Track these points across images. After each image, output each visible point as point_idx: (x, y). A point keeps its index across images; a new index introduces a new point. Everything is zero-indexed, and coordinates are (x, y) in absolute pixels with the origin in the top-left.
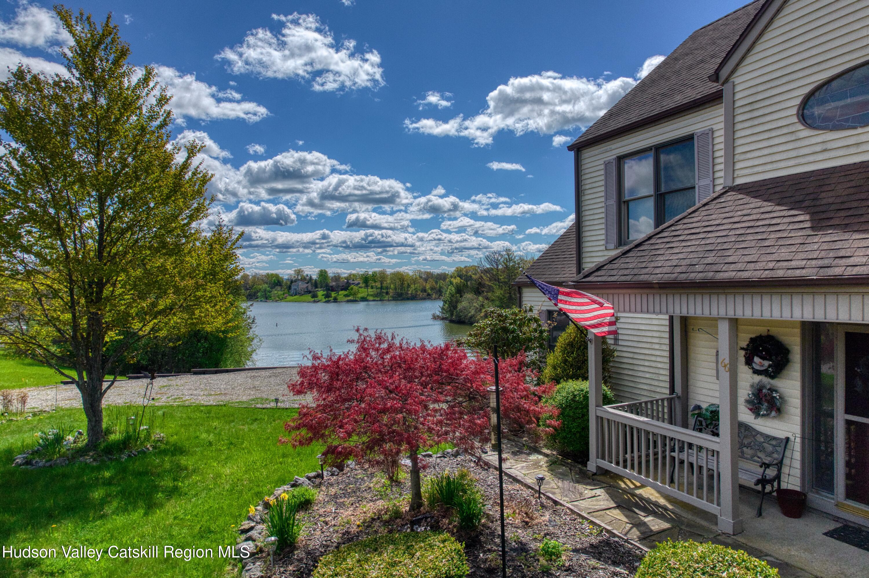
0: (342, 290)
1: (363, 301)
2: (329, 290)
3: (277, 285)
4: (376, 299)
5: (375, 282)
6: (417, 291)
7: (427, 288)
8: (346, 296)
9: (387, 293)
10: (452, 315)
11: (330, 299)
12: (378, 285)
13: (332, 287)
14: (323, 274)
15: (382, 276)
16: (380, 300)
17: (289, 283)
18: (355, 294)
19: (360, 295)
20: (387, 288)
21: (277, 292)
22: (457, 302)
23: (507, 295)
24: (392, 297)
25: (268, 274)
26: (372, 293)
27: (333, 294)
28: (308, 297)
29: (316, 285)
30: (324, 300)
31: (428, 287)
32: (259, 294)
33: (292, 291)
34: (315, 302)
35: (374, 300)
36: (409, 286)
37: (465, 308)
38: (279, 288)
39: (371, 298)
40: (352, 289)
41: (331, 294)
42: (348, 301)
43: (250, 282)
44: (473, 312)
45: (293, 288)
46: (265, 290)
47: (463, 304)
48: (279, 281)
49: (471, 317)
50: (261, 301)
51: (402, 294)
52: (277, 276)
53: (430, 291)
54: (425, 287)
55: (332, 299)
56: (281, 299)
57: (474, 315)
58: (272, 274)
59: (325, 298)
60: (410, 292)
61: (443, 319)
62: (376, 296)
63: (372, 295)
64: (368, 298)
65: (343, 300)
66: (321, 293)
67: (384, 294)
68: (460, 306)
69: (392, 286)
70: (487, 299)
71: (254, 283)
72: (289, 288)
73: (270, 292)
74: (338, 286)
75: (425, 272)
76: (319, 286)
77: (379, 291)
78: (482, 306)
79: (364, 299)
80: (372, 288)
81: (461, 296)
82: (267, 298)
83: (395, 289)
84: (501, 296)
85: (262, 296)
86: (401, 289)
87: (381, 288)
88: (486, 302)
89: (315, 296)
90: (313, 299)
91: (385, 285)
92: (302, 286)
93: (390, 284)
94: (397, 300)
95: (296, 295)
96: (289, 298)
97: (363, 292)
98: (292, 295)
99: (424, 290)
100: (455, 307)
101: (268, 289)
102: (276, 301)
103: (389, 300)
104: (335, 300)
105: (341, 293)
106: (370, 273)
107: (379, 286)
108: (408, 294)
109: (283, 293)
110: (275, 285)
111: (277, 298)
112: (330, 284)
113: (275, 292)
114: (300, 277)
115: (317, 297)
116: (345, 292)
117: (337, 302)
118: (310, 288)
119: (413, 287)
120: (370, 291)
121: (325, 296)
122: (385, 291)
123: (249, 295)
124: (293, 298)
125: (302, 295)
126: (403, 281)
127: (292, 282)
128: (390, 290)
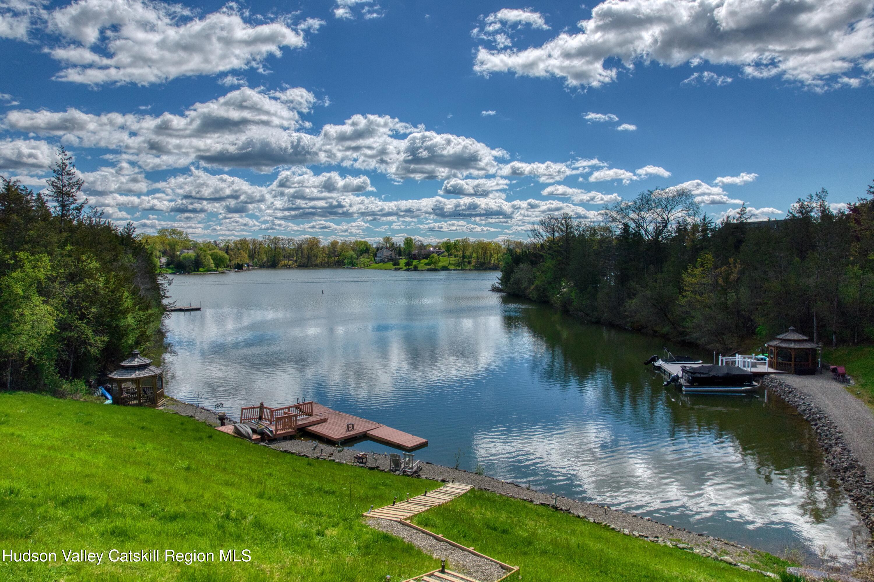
0: (424, 258)
1: (443, 270)
2: (411, 258)
3: (365, 252)
4: (458, 268)
5: (457, 251)
8: (427, 264)
9: (469, 263)
10: (506, 287)
12: (460, 253)
13: (415, 255)
14: (409, 242)
15: (465, 245)
16: (462, 270)
17: (375, 250)
18: (435, 263)
19: (441, 264)
20: (470, 257)
21: (365, 259)
24: (474, 266)
25: (357, 241)
26: (454, 262)
27: (415, 262)
28: (390, 265)
29: (399, 252)
30: (405, 268)
32: (346, 261)
33: (377, 259)
34: (396, 269)
35: (454, 270)
36: (491, 255)
37: (519, 280)
38: (367, 255)
39: (452, 267)
40: (433, 257)
41: (412, 262)
42: (429, 270)
43: (338, 249)
44: (525, 284)
45: (378, 255)
46: (351, 257)
47: (516, 277)
48: (367, 249)
49: (524, 290)
50: (347, 268)
51: (484, 263)
52: (366, 243)
55: (412, 267)
56: (366, 266)
57: (526, 288)
58: (361, 242)
59: (406, 266)
60: (492, 262)
61: (500, 291)
62: (457, 265)
63: (453, 264)
64: (450, 267)
65: (423, 269)
66: (403, 261)
67: (466, 264)
68: (513, 278)
69: (474, 255)
71: (342, 250)
72: (375, 255)
73: (357, 259)
74: (420, 254)
75: (515, 242)
76: (403, 253)
77: (460, 260)
78: (535, 277)
79: (445, 268)
80: (455, 257)
81: (516, 267)
82: (353, 265)
83: (478, 258)
85: (349, 263)
86: (484, 259)
87: (464, 257)
88: (539, 273)
89: (396, 264)
90: (394, 267)
91: (467, 254)
92: (386, 253)
93: (472, 253)
94: (480, 270)
95: (380, 262)
96: (374, 265)
97: (444, 261)
98: (376, 263)
100: (509, 279)
101: (355, 256)
102: (361, 268)
103: (470, 270)
104: (416, 269)
105: (422, 261)
106: (452, 242)
107: (461, 255)
108: (490, 263)
109: (369, 260)
110: (363, 253)
111: (362, 266)
112: (413, 253)
113: (362, 259)
114: (388, 245)
115: (398, 265)
116: (426, 261)
117: (417, 270)
118: (393, 256)
119: (496, 256)
120: (452, 259)
121: (407, 264)
122: (467, 260)
123: (338, 262)
124: (376, 265)
125: (385, 262)
126: (486, 250)
127: (378, 249)
128: (472, 259)
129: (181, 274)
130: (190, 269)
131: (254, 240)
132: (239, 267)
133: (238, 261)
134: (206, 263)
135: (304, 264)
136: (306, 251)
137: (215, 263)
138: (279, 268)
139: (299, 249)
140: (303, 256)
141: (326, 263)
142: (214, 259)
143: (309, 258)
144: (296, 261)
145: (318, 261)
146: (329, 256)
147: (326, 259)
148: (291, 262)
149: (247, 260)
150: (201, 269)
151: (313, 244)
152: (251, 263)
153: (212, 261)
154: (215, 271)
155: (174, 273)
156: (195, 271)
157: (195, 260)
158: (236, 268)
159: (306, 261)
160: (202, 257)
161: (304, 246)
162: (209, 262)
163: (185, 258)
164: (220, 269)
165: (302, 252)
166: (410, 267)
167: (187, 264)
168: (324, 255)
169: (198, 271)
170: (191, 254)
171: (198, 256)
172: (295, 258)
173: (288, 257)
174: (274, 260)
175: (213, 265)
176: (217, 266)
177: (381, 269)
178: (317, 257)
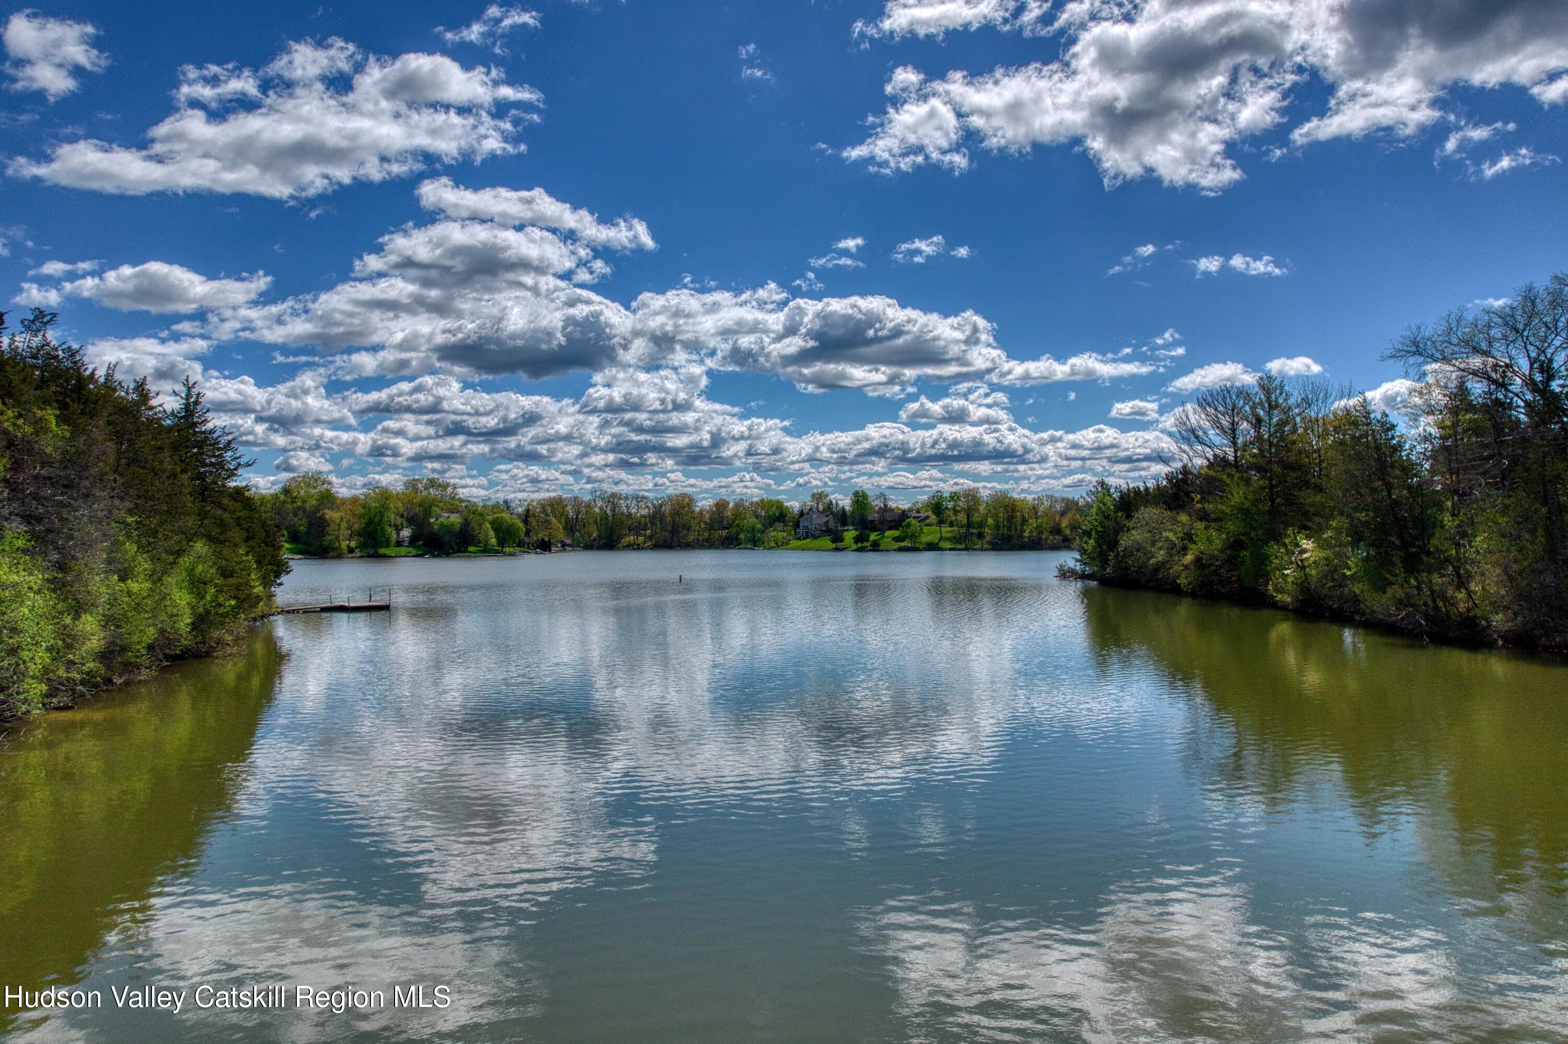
0: (890, 528)
1: (930, 550)
2: (867, 528)
3: (779, 521)
4: (959, 546)
5: (955, 513)
6: (1041, 532)
7: (1063, 525)
8: (897, 539)
9: (980, 536)
10: (1104, 562)
11: (865, 544)
12: (962, 517)
13: (872, 522)
14: (860, 499)
15: (972, 501)
16: (966, 549)
17: (797, 516)
18: (914, 536)
19: (925, 539)
20: (981, 525)
21: (778, 532)
22: (1119, 529)
23: (1266, 507)
24: (991, 543)
25: (762, 501)
26: (949, 535)
27: (873, 536)
28: (826, 542)
29: (843, 518)
30: (854, 547)
31: (1065, 523)
32: (742, 536)
33: (801, 531)
34: (838, 550)
35: (951, 549)
36: (1024, 521)
37: (1139, 548)
38: (780, 526)
39: (947, 545)
40: (909, 525)
41: (868, 536)
42: (901, 550)
43: (729, 514)
44: (1161, 555)
45: (801, 524)
46: (753, 528)
47: (1133, 537)
48: (782, 514)
49: (1157, 569)
50: (745, 549)
51: (1010, 537)
52: (779, 504)
53: (1068, 532)
54: (1059, 524)
55: (868, 544)
56: (779, 545)
57: (1164, 563)
58: (771, 501)
59: (856, 543)
60: (1026, 534)
61: (1083, 577)
62: (957, 542)
63: (948, 539)
64: (942, 544)
65: (890, 548)
66: (850, 535)
67: (975, 538)
68: (1125, 541)
69: (990, 521)
70: (1203, 516)
71: (736, 515)
72: (797, 525)
73: (763, 532)
74: (883, 521)
75: (1063, 499)
76: (849, 521)
77: (963, 531)
78: (1189, 537)
79: (932, 547)
80: (951, 525)
81: (1129, 517)
82: (755, 542)
83: (997, 527)
84: (1247, 504)
85: (748, 540)
86: (1009, 528)
87: (969, 525)
88: (1201, 525)
89: (837, 538)
90: (834, 546)
91: (976, 518)
92: (819, 521)
93: (986, 517)
94: (1001, 549)
95: (807, 537)
96: (794, 543)
97: (930, 533)
98: (799, 539)
99: (1057, 530)
100: (1113, 545)
101: (759, 526)
102: (770, 548)
103: (982, 549)
104: (876, 547)
105: (888, 533)
106: (945, 496)
107: (965, 521)
108: (1022, 537)
109: (785, 534)
110: (775, 521)
111: (773, 544)
112: (870, 518)
113: (772, 534)
114: (821, 508)
115: (842, 540)
116: (896, 533)
117: (878, 550)
118: (832, 525)
119: (1033, 523)
120: (946, 529)
121: (858, 539)
122: (974, 531)
123: (727, 538)
124: (800, 543)
125: (815, 537)
126: (1013, 510)
127: (802, 514)
128: (987, 530)
129: (434, 556)
130: (451, 548)
131: (576, 498)
132: (545, 546)
133: (543, 535)
134: (481, 537)
135: (666, 541)
136: (668, 519)
137: (498, 538)
138: (618, 549)
139: (656, 516)
140: (664, 529)
141: (707, 540)
142: (495, 530)
143: (675, 530)
144: (650, 538)
145: (691, 537)
146: (711, 527)
147: (706, 534)
148: (641, 539)
149: (561, 535)
150: (471, 549)
151: (683, 504)
152: (568, 541)
153: (492, 533)
154: (497, 552)
155: (421, 556)
156: (459, 551)
157: (461, 530)
158: (538, 547)
159: (668, 535)
160: (474, 525)
161: (667, 509)
162: (487, 536)
163: (442, 526)
164: (507, 550)
165: (661, 521)
166: (864, 545)
167: (447, 539)
168: (703, 526)
169: (466, 551)
170: (455, 519)
171: (466, 523)
172: (649, 532)
173: (638, 527)
174: (611, 536)
175: (494, 541)
176: (502, 542)
177: (808, 549)
178: (688, 529)
